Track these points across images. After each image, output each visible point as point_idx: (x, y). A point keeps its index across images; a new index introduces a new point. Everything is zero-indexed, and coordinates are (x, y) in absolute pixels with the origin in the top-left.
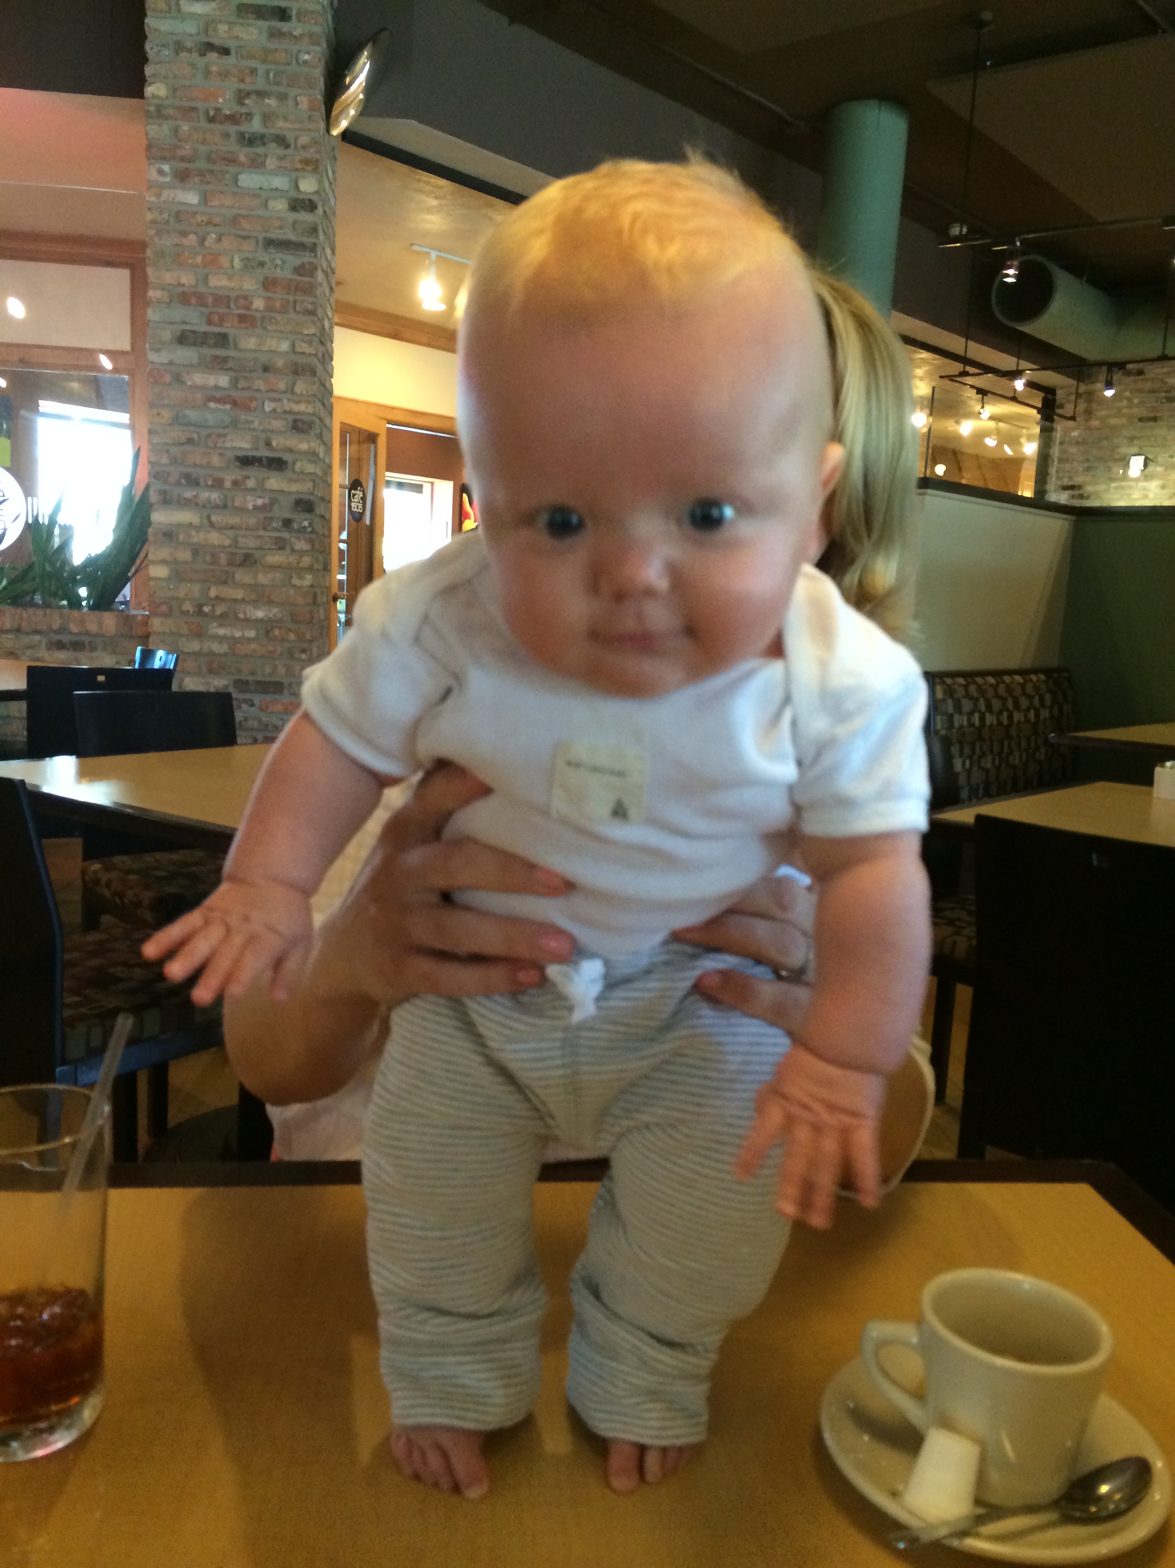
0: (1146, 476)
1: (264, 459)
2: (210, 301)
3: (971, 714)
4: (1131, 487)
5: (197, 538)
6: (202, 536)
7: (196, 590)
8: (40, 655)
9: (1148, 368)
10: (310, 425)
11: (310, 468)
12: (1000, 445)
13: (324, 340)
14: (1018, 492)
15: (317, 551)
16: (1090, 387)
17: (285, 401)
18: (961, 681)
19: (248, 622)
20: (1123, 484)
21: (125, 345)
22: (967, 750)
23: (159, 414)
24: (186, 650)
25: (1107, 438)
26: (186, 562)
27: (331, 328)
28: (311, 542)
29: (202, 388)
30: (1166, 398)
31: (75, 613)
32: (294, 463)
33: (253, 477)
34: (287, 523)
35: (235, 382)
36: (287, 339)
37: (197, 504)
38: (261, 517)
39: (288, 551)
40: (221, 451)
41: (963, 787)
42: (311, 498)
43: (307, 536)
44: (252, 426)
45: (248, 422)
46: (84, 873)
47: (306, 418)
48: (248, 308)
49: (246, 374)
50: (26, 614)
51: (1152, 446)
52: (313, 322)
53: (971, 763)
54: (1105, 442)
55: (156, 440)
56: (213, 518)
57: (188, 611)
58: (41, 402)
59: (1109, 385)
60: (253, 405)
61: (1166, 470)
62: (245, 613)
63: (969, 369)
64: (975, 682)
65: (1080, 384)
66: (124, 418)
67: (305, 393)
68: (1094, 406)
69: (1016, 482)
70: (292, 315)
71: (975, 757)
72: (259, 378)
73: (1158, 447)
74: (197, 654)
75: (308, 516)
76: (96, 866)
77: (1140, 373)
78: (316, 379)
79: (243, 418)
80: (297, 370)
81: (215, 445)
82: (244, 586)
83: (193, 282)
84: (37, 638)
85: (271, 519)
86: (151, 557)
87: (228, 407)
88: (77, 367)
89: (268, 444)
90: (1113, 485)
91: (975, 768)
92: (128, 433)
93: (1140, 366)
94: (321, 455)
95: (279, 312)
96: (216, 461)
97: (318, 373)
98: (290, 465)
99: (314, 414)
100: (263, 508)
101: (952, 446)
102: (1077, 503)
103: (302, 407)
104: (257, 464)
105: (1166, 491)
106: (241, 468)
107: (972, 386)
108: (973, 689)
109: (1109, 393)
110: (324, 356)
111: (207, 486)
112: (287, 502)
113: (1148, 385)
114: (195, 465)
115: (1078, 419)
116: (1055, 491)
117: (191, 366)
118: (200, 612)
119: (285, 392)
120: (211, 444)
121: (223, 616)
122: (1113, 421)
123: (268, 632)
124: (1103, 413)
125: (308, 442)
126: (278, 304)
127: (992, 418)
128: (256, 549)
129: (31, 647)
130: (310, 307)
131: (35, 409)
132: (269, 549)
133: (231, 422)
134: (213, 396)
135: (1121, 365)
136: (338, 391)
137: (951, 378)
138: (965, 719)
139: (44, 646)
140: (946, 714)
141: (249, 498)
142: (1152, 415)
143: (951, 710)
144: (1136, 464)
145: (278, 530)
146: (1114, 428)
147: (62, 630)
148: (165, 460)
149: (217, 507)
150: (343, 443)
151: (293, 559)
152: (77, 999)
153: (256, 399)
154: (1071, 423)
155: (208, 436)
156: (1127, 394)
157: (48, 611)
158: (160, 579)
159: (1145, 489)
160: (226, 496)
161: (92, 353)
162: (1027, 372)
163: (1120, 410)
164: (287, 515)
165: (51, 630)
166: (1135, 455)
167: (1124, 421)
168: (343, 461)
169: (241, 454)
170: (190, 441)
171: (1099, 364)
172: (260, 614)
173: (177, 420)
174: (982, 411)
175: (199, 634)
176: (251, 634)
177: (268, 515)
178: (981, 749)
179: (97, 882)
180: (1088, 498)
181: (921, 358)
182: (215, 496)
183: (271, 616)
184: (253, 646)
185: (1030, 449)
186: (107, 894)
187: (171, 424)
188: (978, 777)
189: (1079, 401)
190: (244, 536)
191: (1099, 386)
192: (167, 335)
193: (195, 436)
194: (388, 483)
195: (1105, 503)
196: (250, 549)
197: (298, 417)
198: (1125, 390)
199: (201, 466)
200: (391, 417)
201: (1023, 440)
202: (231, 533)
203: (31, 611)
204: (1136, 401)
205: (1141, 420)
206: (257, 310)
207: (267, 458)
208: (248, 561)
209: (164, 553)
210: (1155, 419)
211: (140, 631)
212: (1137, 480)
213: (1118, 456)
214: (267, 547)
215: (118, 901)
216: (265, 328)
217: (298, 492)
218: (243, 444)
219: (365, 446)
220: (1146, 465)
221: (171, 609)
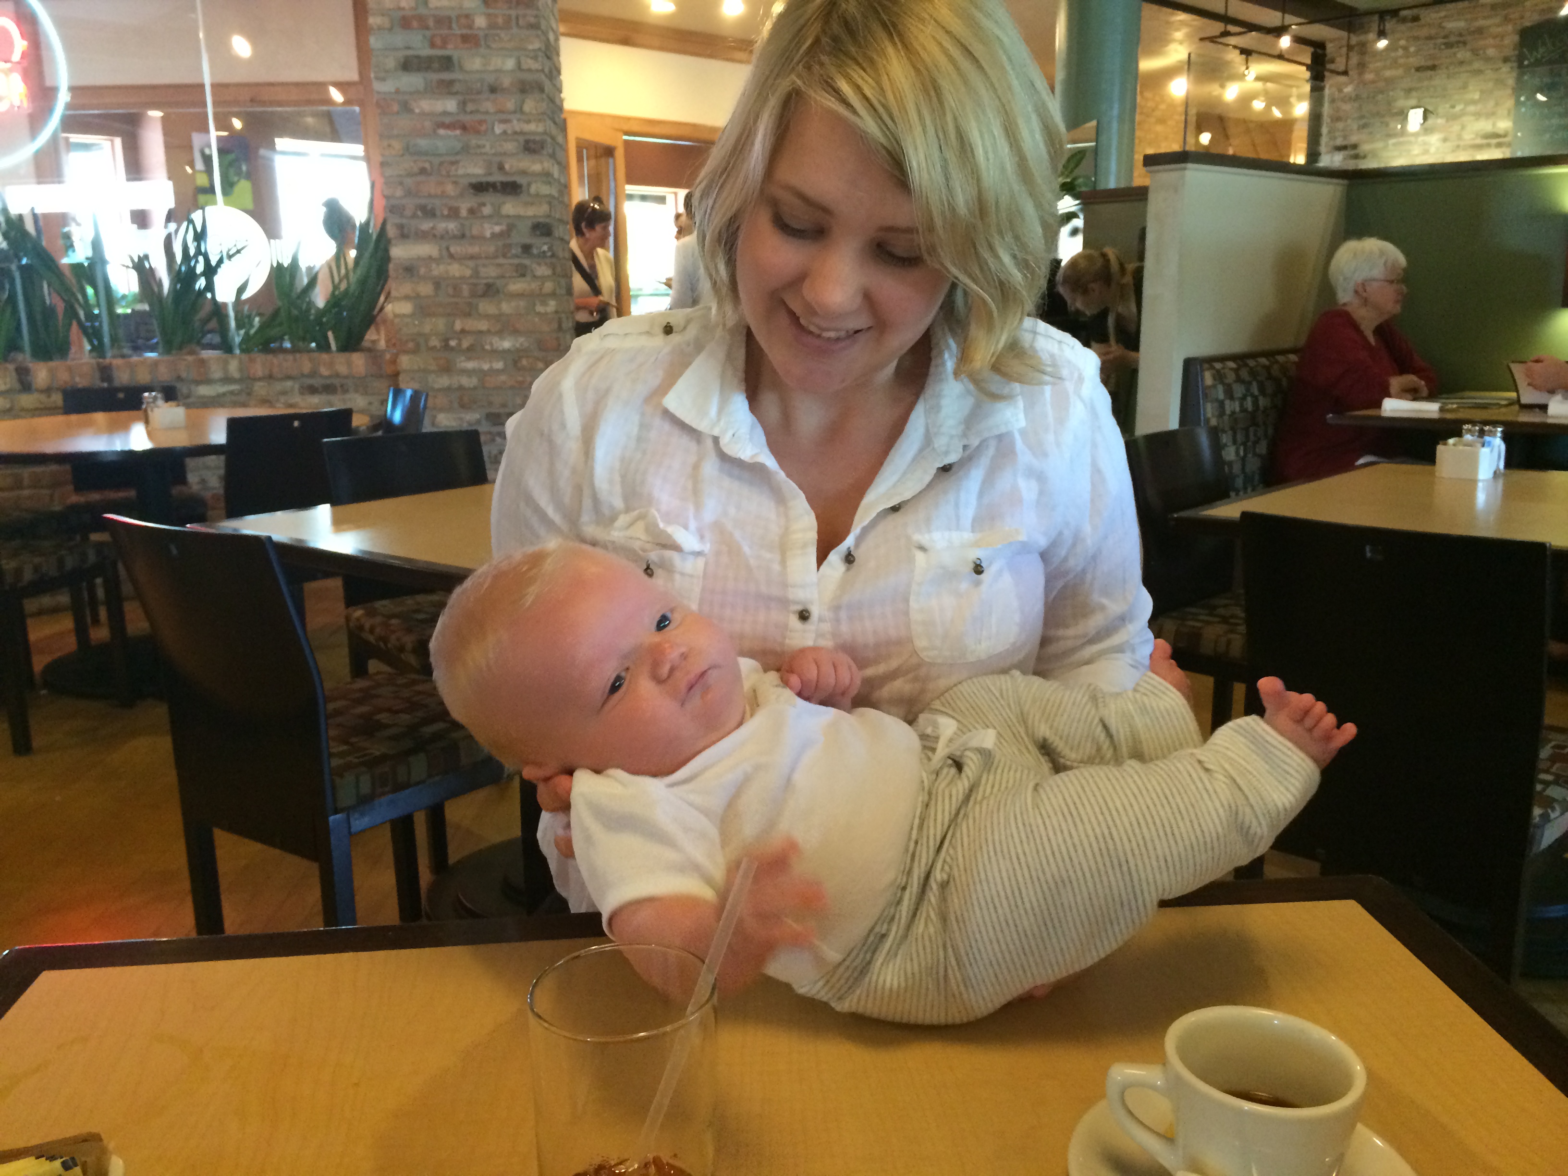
0: (1426, 130)
1: (498, 184)
2: (431, 23)
3: (1244, 398)
4: (1410, 143)
5: (438, 270)
6: (442, 268)
7: (441, 324)
8: (292, 401)
9: (1423, 13)
10: (542, 145)
11: (545, 190)
12: (1268, 108)
13: (550, 53)
14: (1289, 156)
15: (559, 276)
16: (1362, 38)
17: (515, 122)
18: (1231, 364)
19: (496, 353)
20: (1401, 139)
21: (354, 76)
22: (1240, 438)
23: (389, 146)
24: (436, 386)
25: (1382, 92)
26: (428, 297)
27: (557, 40)
28: (553, 267)
29: (431, 114)
30: (1445, 44)
31: (325, 356)
32: (529, 185)
33: (489, 203)
34: (527, 249)
35: (463, 104)
36: (511, 56)
37: (434, 236)
38: (500, 243)
39: (528, 278)
40: (454, 179)
41: (1238, 476)
42: (547, 220)
43: (548, 261)
44: (483, 150)
45: (479, 147)
46: (348, 619)
47: (538, 138)
48: (470, 27)
49: (473, 97)
50: (276, 360)
51: (1432, 97)
52: (538, 36)
53: (1245, 450)
54: (1380, 97)
55: (389, 172)
56: (452, 250)
57: (435, 347)
58: (277, 140)
59: (1382, 34)
60: (483, 128)
61: (1447, 121)
62: (491, 344)
63: (1232, 28)
64: (1246, 365)
65: (1352, 35)
66: (358, 149)
67: (534, 112)
68: (1367, 58)
69: (1288, 146)
70: (515, 30)
71: (1250, 444)
72: (488, 99)
73: (1437, 97)
74: (448, 389)
75: (547, 239)
76: (358, 613)
77: (1416, 19)
78: (544, 96)
79: (474, 142)
80: (524, 88)
81: (448, 172)
82: (487, 317)
83: (413, 4)
84: (289, 384)
85: (509, 246)
86: (394, 293)
87: (458, 132)
88: (309, 102)
89: (501, 168)
90: (1392, 141)
91: (1250, 455)
92: (363, 166)
93: (1415, 11)
94: (556, 175)
95: (501, 28)
96: (450, 189)
97: (546, 89)
98: (524, 188)
99: (545, 133)
100: (501, 235)
101: (1218, 111)
102: (1351, 165)
103: (532, 127)
104: (491, 190)
105: (1448, 144)
106: (475, 195)
107: (1235, 47)
108: (1244, 374)
109: (1382, 44)
110: (551, 72)
111: (443, 216)
112: (524, 228)
113: (1424, 32)
114: (430, 196)
115: (1350, 73)
116: (1328, 152)
117: (417, 92)
118: (446, 347)
119: (515, 112)
120: (444, 173)
121: (470, 349)
122: (1388, 73)
123: (515, 362)
124: (1379, 64)
125: (542, 162)
126: (500, 20)
127: (1258, 78)
128: (498, 277)
129: (284, 393)
130: (532, 20)
131: (272, 146)
132: (510, 277)
133: (462, 148)
134: (442, 123)
135: (1394, 13)
136: (568, 105)
137: (1212, 39)
138: (1237, 404)
139: (296, 390)
140: (1217, 400)
141: (486, 226)
142: (1430, 63)
143: (1221, 396)
144: (1415, 117)
145: (517, 256)
146: (1390, 81)
147: (314, 374)
148: (399, 193)
149: (455, 237)
150: (580, 159)
151: (534, 285)
152: (345, 747)
153: (485, 121)
154: (1342, 79)
155: (441, 164)
156: (1402, 43)
157: (298, 355)
158: (404, 315)
159: (1425, 143)
160: (462, 225)
161: (322, 86)
162: (1293, 27)
163: (1395, 61)
164: (528, 241)
165: (303, 375)
166: (1413, 108)
167: (1400, 72)
168: (581, 177)
169: (474, 181)
170: (423, 171)
171: (1369, 13)
172: (506, 344)
173: (407, 151)
174: (1246, 72)
175: (447, 369)
176: (499, 365)
177: (508, 241)
178: (1255, 435)
179: (361, 628)
180: (1364, 157)
181: (1180, 21)
182: (452, 226)
183: (518, 345)
184: (503, 378)
185: (1301, 109)
186: (371, 639)
187: (403, 155)
188: (1254, 464)
189: (1351, 54)
190: (484, 266)
191: (1371, 36)
192: (391, 63)
193: (427, 165)
194: (630, 197)
195: (1382, 165)
196: (491, 278)
197: (528, 137)
198: (1399, 39)
199: (436, 196)
200: (626, 128)
201: (1293, 100)
202: (471, 263)
203: (281, 356)
204: (1412, 49)
205: (1418, 69)
206: (479, 29)
207: (502, 183)
208: (490, 291)
209: (406, 288)
210: (1433, 68)
211: (389, 370)
212: (1416, 135)
213: (1395, 111)
214: (507, 275)
215: (382, 645)
216: (488, 47)
217: (535, 216)
218: (475, 170)
219: (603, 160)
220: (1425, 118)
221: (418, 345)
